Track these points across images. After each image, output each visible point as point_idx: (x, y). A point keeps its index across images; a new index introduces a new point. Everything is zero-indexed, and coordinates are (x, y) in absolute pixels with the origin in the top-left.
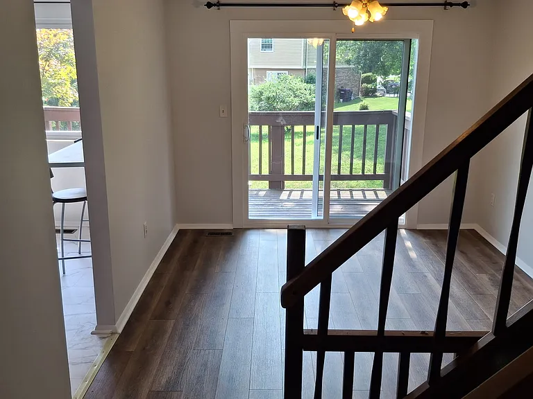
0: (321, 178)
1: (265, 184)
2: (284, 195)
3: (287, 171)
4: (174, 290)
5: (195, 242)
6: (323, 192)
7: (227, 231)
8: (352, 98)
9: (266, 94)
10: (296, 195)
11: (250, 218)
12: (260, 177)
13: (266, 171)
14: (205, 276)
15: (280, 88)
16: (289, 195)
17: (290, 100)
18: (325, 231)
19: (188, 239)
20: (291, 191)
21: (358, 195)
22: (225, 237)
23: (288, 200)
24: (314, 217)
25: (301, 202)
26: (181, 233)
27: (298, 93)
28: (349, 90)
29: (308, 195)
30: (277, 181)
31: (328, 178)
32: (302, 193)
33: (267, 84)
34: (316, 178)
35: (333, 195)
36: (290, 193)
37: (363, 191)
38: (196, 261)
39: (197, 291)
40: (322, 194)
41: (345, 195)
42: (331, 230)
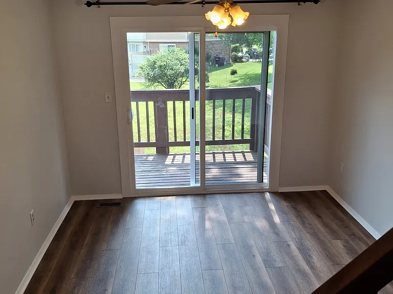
0: (197, 143)
1: (153, 150)
2: (169, 160)
3: (171, 139)
4: (60, 276)
5: (87, 214)
6: (199, 156)
7: (117, 201)
8: (225, 63)
9: (158, 64)
10: (179, 159)
11: (137, 188)
12: (148, 145)
13: (153, 139)
14: (91, 255)
15: (169, 58)
16: (173, 160)
17: (177, 68)
18: (202, 198)
19: (81, 210)
20: (175, 155)
21: (229, 158)
22: (115, 208)
23: (172, 165)
24: (193, 184)
25: (182, 166)
26: (76, 204)
27: (183, 62)
28: (223, 58)
29: (188, 159)
30: (163, 147)
31: (203, 143)
32: (184, 157)
33: (159, 55)
34: (193, 143)
35: (209, 158)
36: (174, 157)
37: (234, 153)
38: (86, 237)
39: (82, 275)
40: (198, 158)
41: (219, 158)
42: (207, 196)
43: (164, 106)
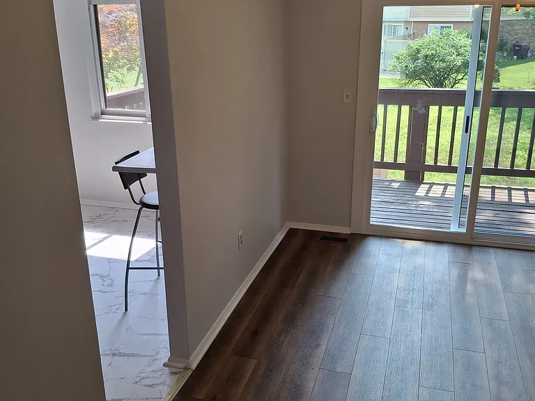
0: (468, 171)
1: (400, 175)
2: (422, 191)
3: (429, 161)
5: (303, 248)
6: (469, 189)
7: (342, 237)
8: (529, 55)
9: (423, 53)
10: (437, 191)
11: (371, 223)
12: (394, 166)
13: (402, 159)
14: (304, 299)
15: (441, 44)
16: (429, 191)
17: (452, 58)
18: (466, 250)
19: (297, 242)
20: (432, 184)
21: (518, 197)
22: (339, 245)
23: (426, 198)
24: (454, 228)
25: (441, 201)
26: (292, 233)
27: (462, 51)
28: (526, 46)
29: (451, 192)
30: (415, 170)
31: (479, 171)
32: (445, 189)
33: (427, 40)
34: (461, 170)
35: (485, 194)
36: (430, 188)
37: (526, 190)
38: (299, 275)
39: (291, 320)
40: (467, 191)
41: (501, 196)
42: (474, 249)
43: (424, 112)
